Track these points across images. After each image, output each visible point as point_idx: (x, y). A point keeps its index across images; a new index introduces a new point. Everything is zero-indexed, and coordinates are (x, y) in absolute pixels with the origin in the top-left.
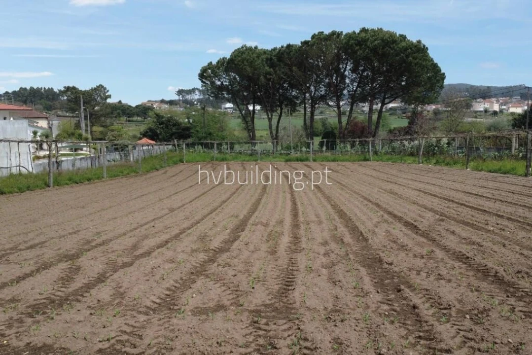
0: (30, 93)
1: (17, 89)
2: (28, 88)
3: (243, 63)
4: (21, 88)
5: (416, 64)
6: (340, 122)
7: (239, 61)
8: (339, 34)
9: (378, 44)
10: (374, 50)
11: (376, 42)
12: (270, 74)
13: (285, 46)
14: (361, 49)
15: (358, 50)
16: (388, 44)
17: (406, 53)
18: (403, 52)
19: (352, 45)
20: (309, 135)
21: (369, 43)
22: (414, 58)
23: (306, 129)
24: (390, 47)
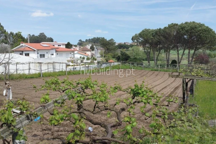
0: (97, 39)
1: (93, 38)
2: (96, 37)
3: (144, 35)
4: (94, 38)
5: (203, 36)
6: (178, 57)
7: (142, 35)
8: (177, 25)
9: (189, 29)
10: (187, 31)
11: (188, 28)
12: (152, 39)
13: (159, 29)
14: (182, 30)
15: (181, 31)
16: (193, 29)
17: (200, 32)
18: (199, 32)
19: (180, 29)
20: (168, 61)
21: (185, 28)
22: (203, 34)
23: (167, 58)
24: (194, 30)
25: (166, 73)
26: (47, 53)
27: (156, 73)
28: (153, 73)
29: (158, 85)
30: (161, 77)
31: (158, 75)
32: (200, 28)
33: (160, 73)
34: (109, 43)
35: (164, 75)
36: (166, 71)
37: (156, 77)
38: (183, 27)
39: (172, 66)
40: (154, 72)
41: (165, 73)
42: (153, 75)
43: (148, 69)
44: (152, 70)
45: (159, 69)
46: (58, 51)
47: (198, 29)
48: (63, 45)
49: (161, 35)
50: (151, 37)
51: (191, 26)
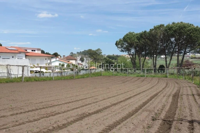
5: (194, 36)
6: (166, 61)
8: (163, 25)
9: (177, 28)
10: (175, 31)
12: (137, 43)
13: (144, 31)
14: (170, 31)
15: (169, 32)
16: (182, 28)
17: (190, 32)
18: (188, 31)
19: (167, 30)
20: (155, 66)
21: (173, 28)
22: (194, 34)
23: (154, 64)
24: (183, 30)
25: (154, 78)
26: (13, 57)
27: (142, 78)
28: (138, 79)
29: (144, 91)
30: (148, 82)
31: (144, 80)
32: (190, 28)
33: (146, 78)
34: (96, 52)
35: (151, 80)
36: (153, 77)
37: (141, 82)
38: (170, 27)
39: (160, 71)
40: (140, 78)
41: (152, 79)
42: (138, 80)
43: (133, 75)
44: (138, 76)
45: (146, 75)
46: (29, 56)
47: (187, 29)
48: (38, 51)
49: (147, 38)
50: (135, 40)
51: (179, 26)
